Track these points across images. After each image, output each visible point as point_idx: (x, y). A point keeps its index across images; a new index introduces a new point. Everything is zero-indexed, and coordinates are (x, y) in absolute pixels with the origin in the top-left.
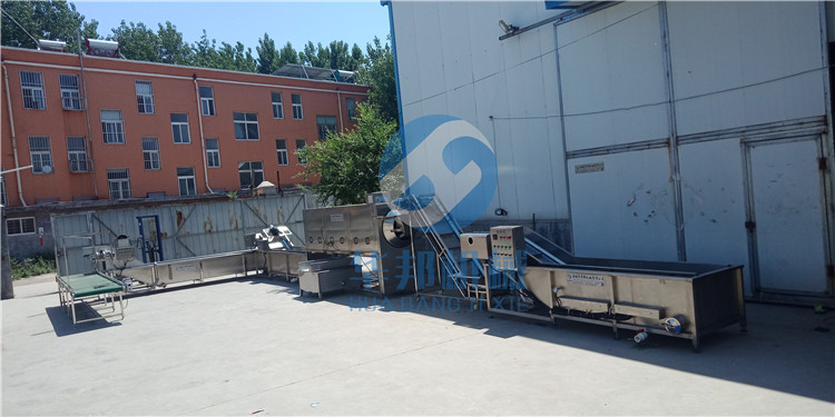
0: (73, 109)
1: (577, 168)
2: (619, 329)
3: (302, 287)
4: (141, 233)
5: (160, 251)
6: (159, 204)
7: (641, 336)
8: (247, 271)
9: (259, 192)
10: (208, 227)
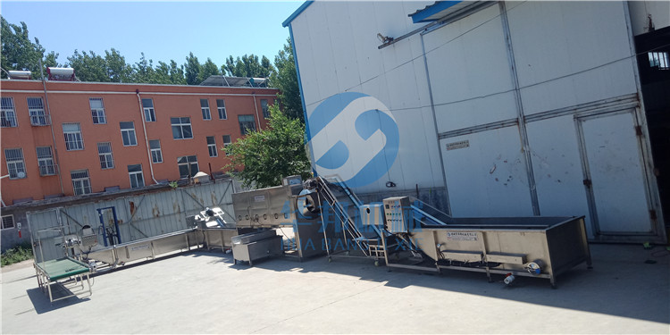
0: (40, 124)
1: (448, 146)
2: (492, 274)
3: (235, 258)
4: (102, 221)
5: (118, 236)
6: (115, 197)
7: (509, 279)
8: (190, 246)
9: (196, 181)
10: (156, 213)
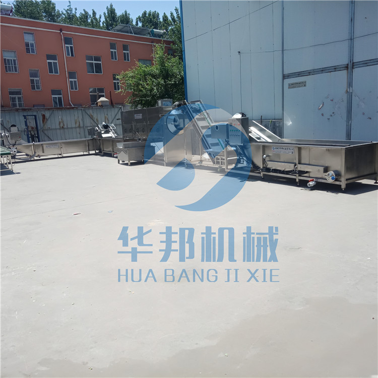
1: (289, 85)
5: (38, 138)
7: (312, 184)
10: (62, 125)
